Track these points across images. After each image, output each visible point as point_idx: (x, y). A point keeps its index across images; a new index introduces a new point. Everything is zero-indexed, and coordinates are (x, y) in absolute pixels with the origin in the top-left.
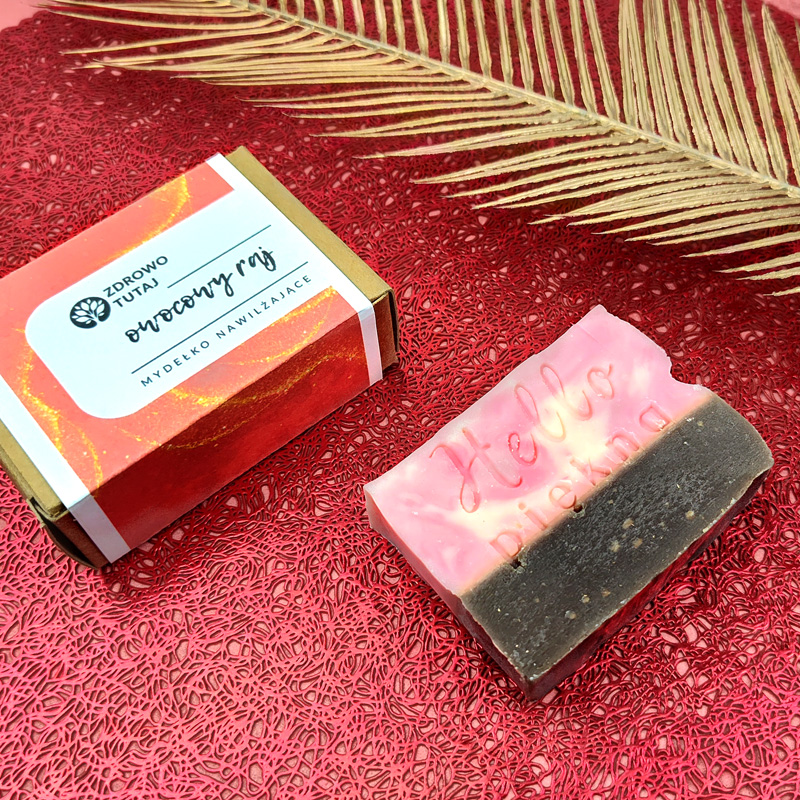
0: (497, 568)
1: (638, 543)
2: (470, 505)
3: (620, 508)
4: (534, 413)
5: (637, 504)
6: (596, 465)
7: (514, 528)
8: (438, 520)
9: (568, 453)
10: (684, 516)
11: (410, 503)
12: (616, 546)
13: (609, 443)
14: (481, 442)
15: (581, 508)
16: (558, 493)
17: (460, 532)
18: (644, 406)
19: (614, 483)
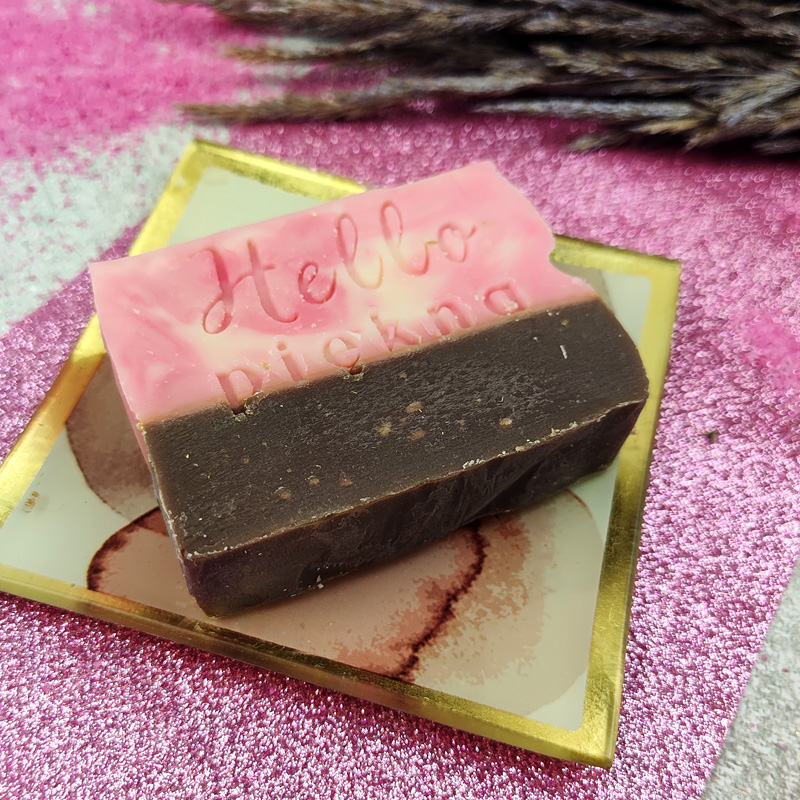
0: (211, 406)
1: (419, 434)
2: (213, 322)
3: (412, 386)
4: (350, 247)
5: (437, 389)
6: (404, 329)
7: (256, 367)
8: (160, 328)
10: (497, 422)
11: (135, 299)
12: (386, 429)
13: (432, 311)
14: (264, 261)
15: (359, 371)
16: (337, 346)
17: (183, 349)
18: (500, 281)
19: (417, 356)
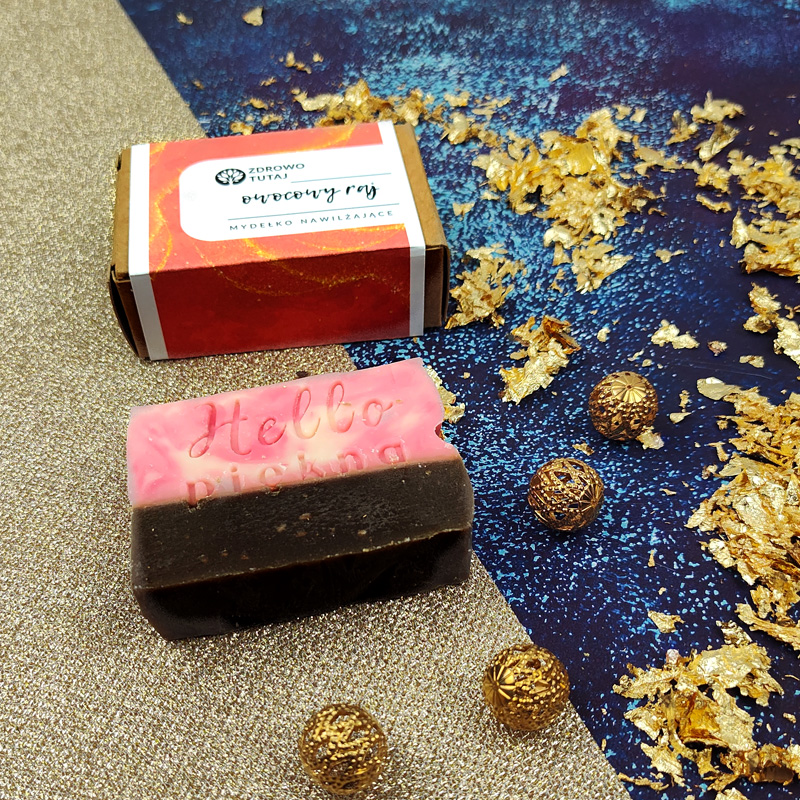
0: (177, 501)
1: (301, 534)
2: (196, 450)
3: (308, 503)
4: (301, 411)
5: (325, 507)
6: (317, 466)
7: (213, 481)
8: (162, 451)
9: (302, 448)
10: (356, 532)
11: (153, 432)
12: (282, 528)
13: (342, 457)
14: (242, 415)
15: (277, 490)
16: (270, 473)
17: (172, 465)
18: (393, 441)
19: (319, 485)
